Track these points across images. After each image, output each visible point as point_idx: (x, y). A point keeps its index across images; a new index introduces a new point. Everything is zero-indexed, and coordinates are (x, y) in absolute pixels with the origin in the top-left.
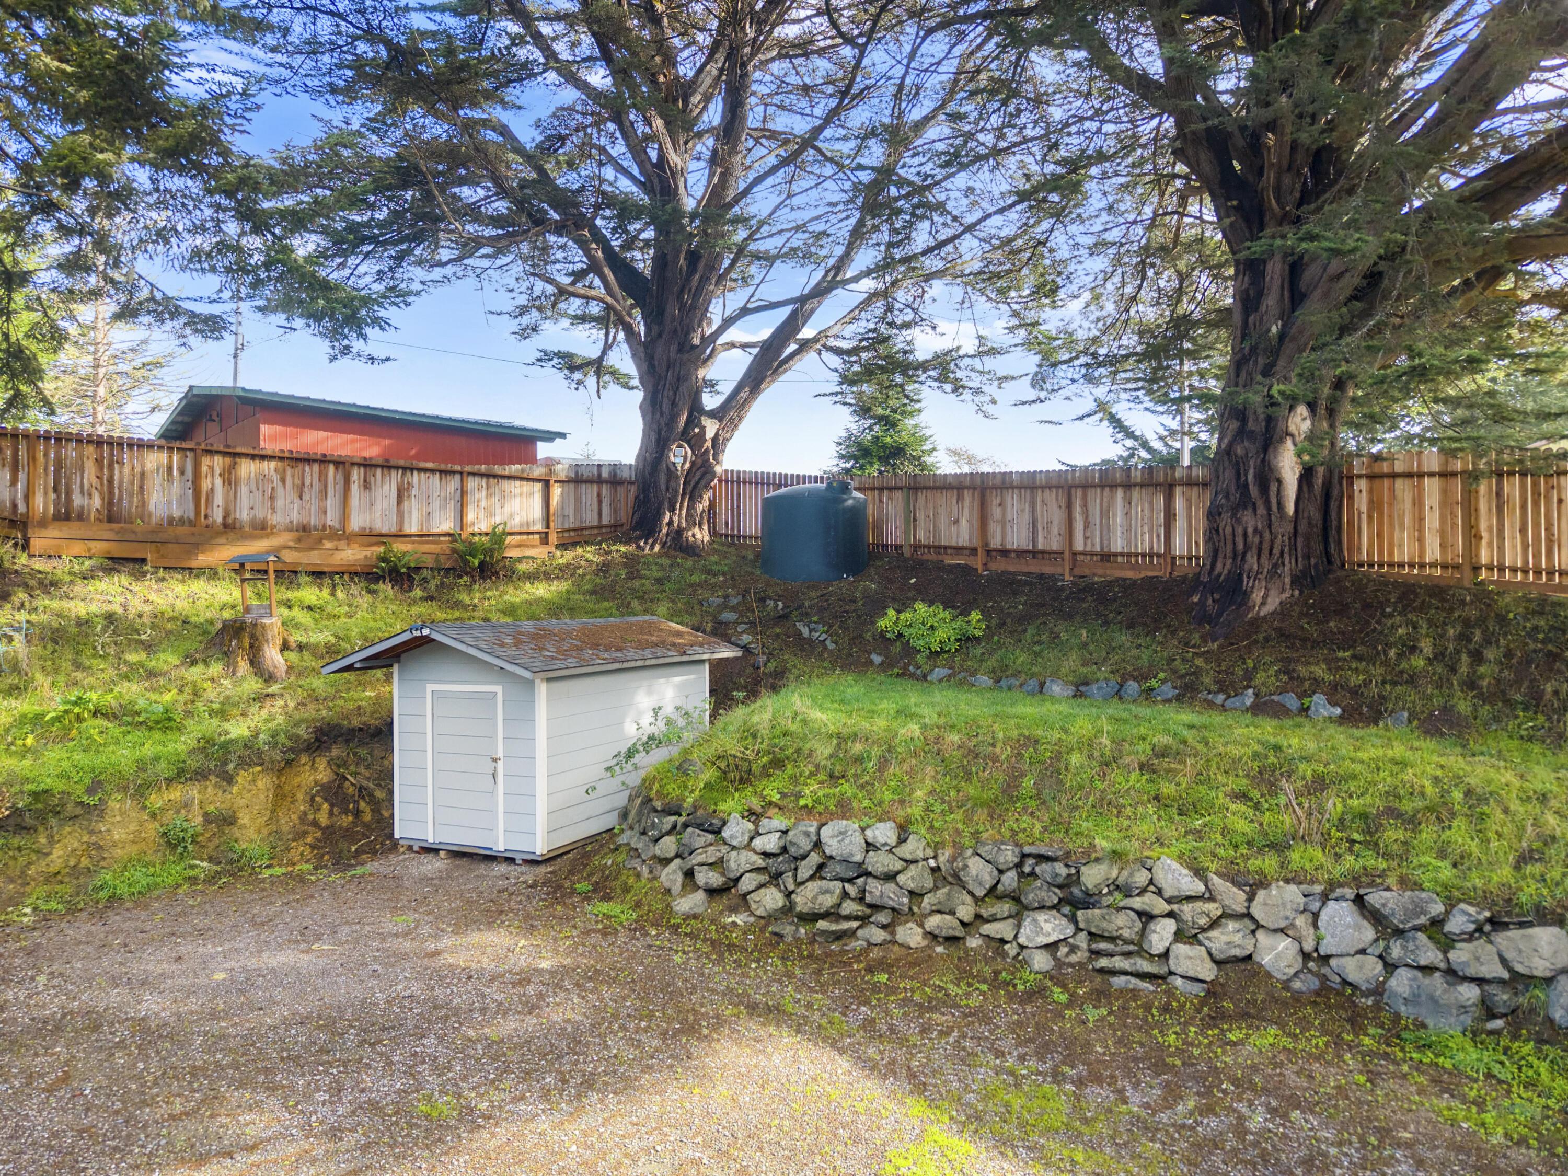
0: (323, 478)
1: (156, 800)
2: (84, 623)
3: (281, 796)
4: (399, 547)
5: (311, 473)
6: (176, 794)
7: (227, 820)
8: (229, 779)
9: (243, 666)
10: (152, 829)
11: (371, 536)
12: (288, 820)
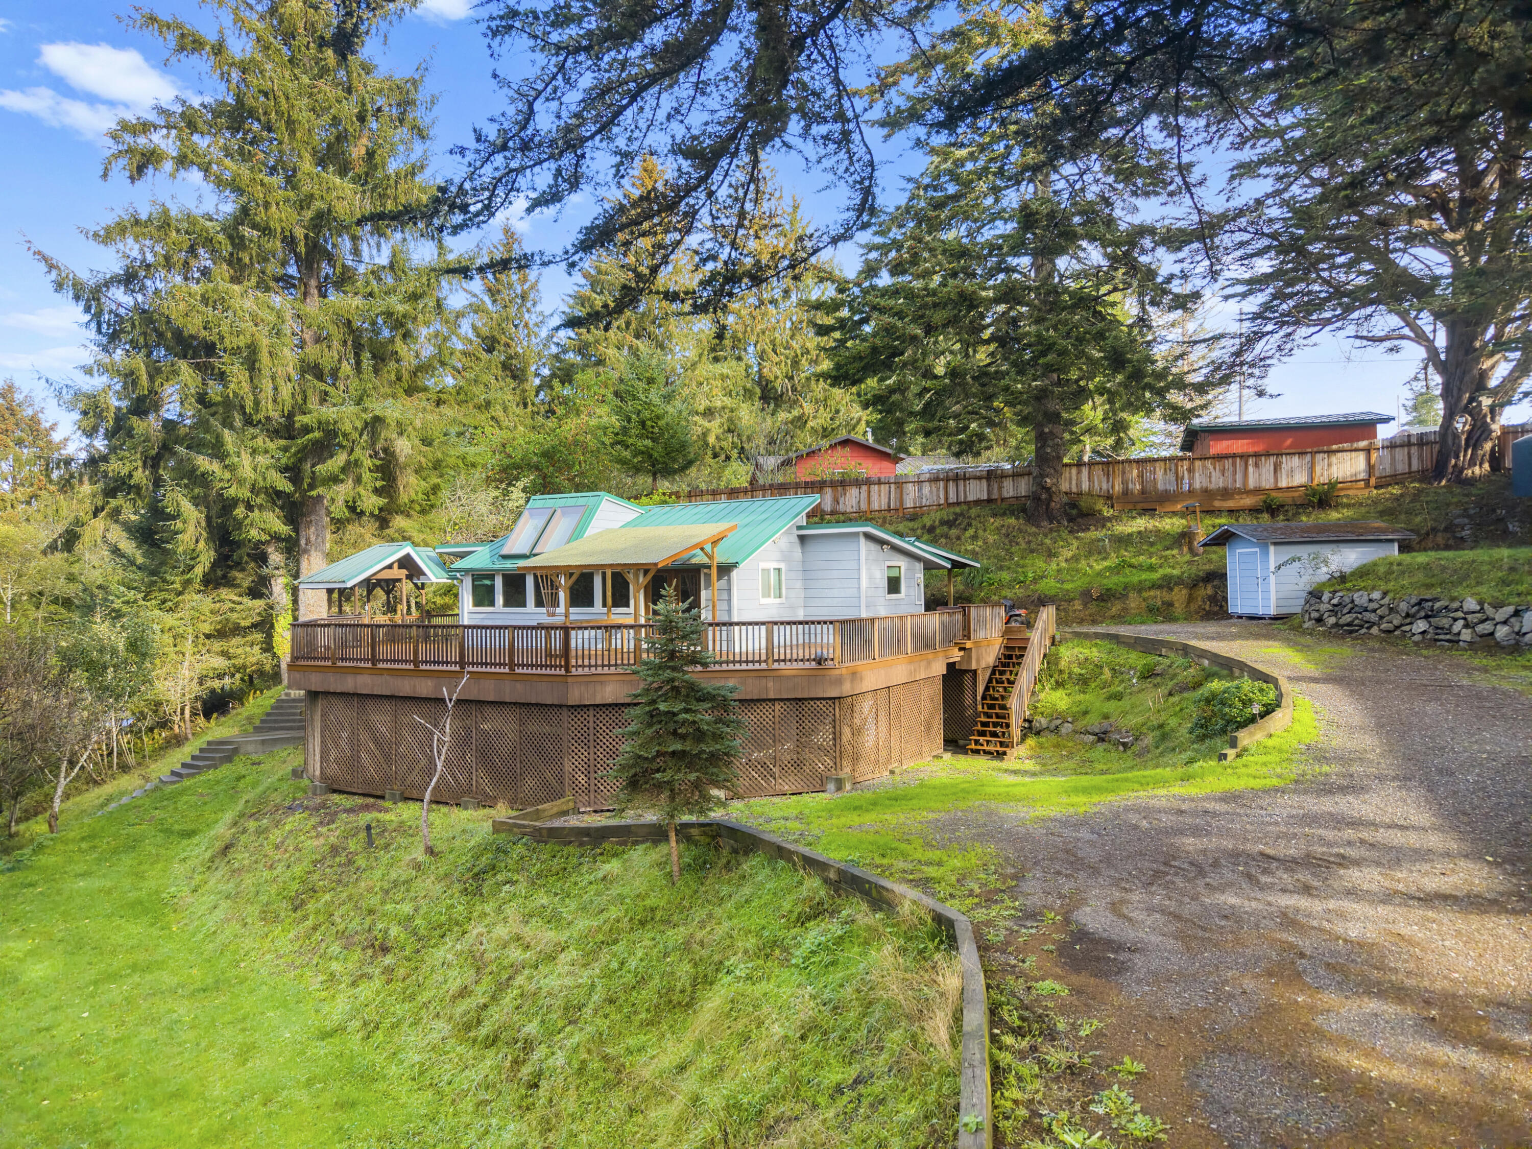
0: (1234, 465)
1: (1145, 594)
2: (1130, 535)
3: (1190, 599)
4: (1274, 494)
5: (1228, 463)
6: (1152, 593)
7: (1170, 604)
8: (1171, 589)
9: (1185, 549)
10: (1144, 604)
11: (1258, 491)
12: (1193, 607)
